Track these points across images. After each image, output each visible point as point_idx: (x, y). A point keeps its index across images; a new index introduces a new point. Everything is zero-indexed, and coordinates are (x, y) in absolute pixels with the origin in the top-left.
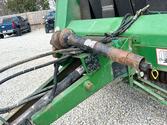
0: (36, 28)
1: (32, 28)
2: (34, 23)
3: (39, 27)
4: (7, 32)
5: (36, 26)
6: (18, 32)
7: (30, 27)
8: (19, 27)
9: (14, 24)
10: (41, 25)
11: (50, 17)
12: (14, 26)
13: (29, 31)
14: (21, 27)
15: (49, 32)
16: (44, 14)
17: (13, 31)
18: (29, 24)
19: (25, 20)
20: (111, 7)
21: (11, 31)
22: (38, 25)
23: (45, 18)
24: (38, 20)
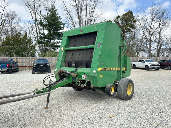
0: (22, 69)
1: (20, 69)
2: (21, 66)
3: (25, 69)
4: (1, 69)
5: (22, 68)
6: (10, 71)
7: (18, 68)
8: (11, 67)
9: (8, 65)
10: (27, 68)
11: (38, 63)
12: (8, 66)
13: (17, 71)
14: (13, 67)
15: (35, 73)
16: (31, 59)
17: (7, 69)
18: (18, 66)
19: (16, 63)
20: (74, 65)
21: (5, 69)
22: (25, 68)
23: (34, 63)
24: (25, 64)
